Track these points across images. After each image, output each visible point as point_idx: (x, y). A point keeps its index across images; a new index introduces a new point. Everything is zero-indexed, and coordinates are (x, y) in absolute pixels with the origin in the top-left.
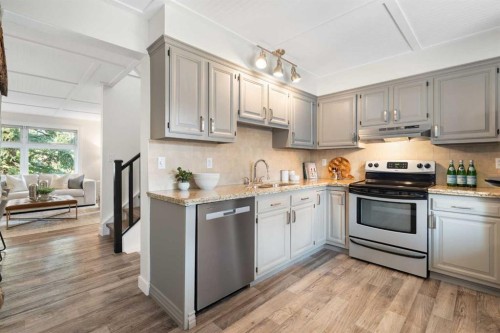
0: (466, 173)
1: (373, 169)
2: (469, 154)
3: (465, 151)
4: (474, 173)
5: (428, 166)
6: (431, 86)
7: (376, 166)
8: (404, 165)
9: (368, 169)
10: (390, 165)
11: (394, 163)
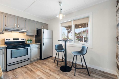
0: (30, 41)
1: (8, 41)
2: (30, 37)
3: (29, 36)
4: (32, 40)
5: (24, 39)
6: (26, 22)
7: (9, 40)
8: (18, 39)
9: (6, 41)
10: (14, 39)
11: (15, 39)
